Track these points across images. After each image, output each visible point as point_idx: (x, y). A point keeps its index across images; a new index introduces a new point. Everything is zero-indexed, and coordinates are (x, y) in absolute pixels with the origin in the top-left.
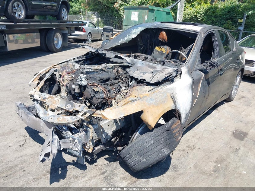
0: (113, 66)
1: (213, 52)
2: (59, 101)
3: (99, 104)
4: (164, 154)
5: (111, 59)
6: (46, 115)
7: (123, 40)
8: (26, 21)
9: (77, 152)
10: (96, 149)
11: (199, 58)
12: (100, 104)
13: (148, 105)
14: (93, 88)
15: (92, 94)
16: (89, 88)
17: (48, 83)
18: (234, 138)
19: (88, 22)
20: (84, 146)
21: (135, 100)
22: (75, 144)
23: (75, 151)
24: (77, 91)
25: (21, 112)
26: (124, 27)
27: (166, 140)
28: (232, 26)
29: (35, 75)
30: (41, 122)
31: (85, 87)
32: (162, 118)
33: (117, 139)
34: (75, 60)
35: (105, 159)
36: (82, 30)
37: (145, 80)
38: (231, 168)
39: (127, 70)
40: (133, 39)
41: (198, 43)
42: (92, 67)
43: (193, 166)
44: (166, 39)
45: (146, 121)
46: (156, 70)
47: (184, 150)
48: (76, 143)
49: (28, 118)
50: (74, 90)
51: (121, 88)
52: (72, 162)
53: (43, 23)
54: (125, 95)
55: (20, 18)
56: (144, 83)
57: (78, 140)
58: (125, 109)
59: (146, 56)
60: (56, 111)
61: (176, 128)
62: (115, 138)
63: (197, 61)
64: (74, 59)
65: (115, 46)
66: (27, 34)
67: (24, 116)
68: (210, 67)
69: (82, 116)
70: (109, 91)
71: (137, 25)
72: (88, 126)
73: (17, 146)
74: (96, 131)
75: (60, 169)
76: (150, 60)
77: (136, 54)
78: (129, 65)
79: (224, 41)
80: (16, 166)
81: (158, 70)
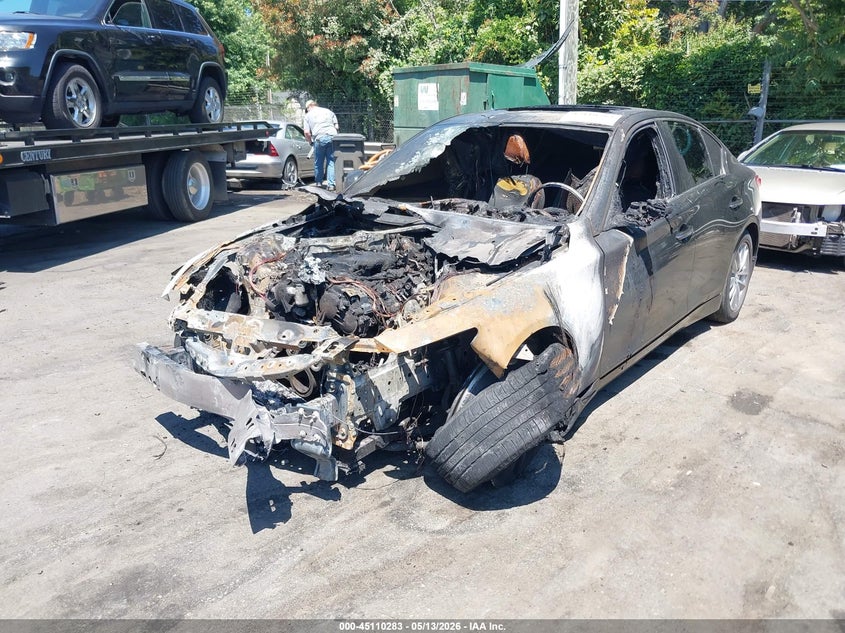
0: (385, 236)
1: (659, 181)
2: (258, 325)
3: (360, 330)
4: (536, 432)
5: (378, 216)
6: (225, 367)
7: (408, 165)
8: (107, 132)
9: (317, 444)
10: (363, 443)
11: (615, 197)
12: (362, 329)
13: (487, 316)
14: (343, 290)
15: (341, 304)
16: (332, 290)
17: (211, 294)
18: (733, 411)
19: (283, 125)
20: (334, 431)
21: (456, 306)
22: (311, 424)
23: (311, 443)
24: (300, 300)
25: (157, 366)
26: (397, 132)
27: (540, 396)
28: (731, 109)
29: (174, 273)
30: (214, 384)
31: (321, 289)
32: (525, 347)
33: (412, 421)
34: (278, 229)
35: (387, 473)
36: (269, 150)
37: (476, 260)
38: (720, 477)
39: (427, 240)
40: (432, 160)
41: (609, 158)
42: (328, 241)
43: (621, 478)
44: (526, 155)
45: (487, 353)
46: (502, 233)
47: (594, 446)
48: (315, 420)
49: (177, 377)
50: (292, 299)
51: (415, 286)
52: (300, 485)
53: (153, 136)
54: (427, 300)
55: (86, 125)
56: (473, 266)
57: (321, 413)
58: (433, 325)
59: (473, 203)
60: (252, 351)
61: (562, 366)
62: (409, 419)
63: (612, 206)
64: (275, 225)
65: (384, 182)
66: (100, 173)
67: (163, 375)
68: (646, 217)
69: (326, 351)
70: (383, 296)
71: (438, 122)
72: (342, 378)
73: (148, 458)
74: (361, 394)
75: (271, 503)
76: (485, 213)
77: (447, 201)
78: (430, 228)
79: (686, 150)
80: (158, 500)
81: (508, 233)
